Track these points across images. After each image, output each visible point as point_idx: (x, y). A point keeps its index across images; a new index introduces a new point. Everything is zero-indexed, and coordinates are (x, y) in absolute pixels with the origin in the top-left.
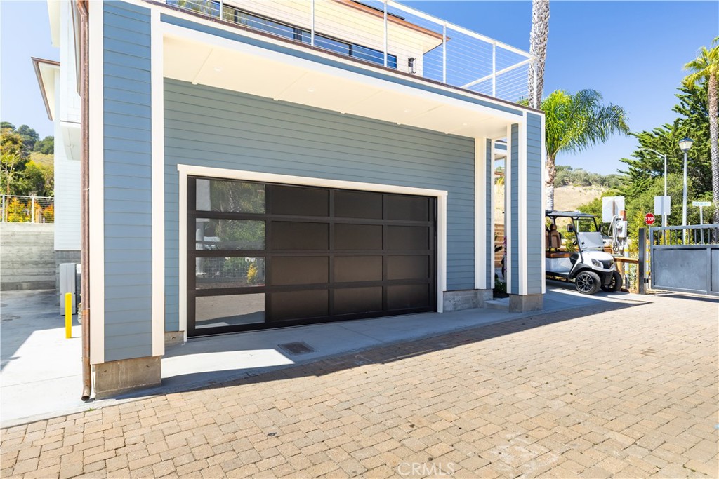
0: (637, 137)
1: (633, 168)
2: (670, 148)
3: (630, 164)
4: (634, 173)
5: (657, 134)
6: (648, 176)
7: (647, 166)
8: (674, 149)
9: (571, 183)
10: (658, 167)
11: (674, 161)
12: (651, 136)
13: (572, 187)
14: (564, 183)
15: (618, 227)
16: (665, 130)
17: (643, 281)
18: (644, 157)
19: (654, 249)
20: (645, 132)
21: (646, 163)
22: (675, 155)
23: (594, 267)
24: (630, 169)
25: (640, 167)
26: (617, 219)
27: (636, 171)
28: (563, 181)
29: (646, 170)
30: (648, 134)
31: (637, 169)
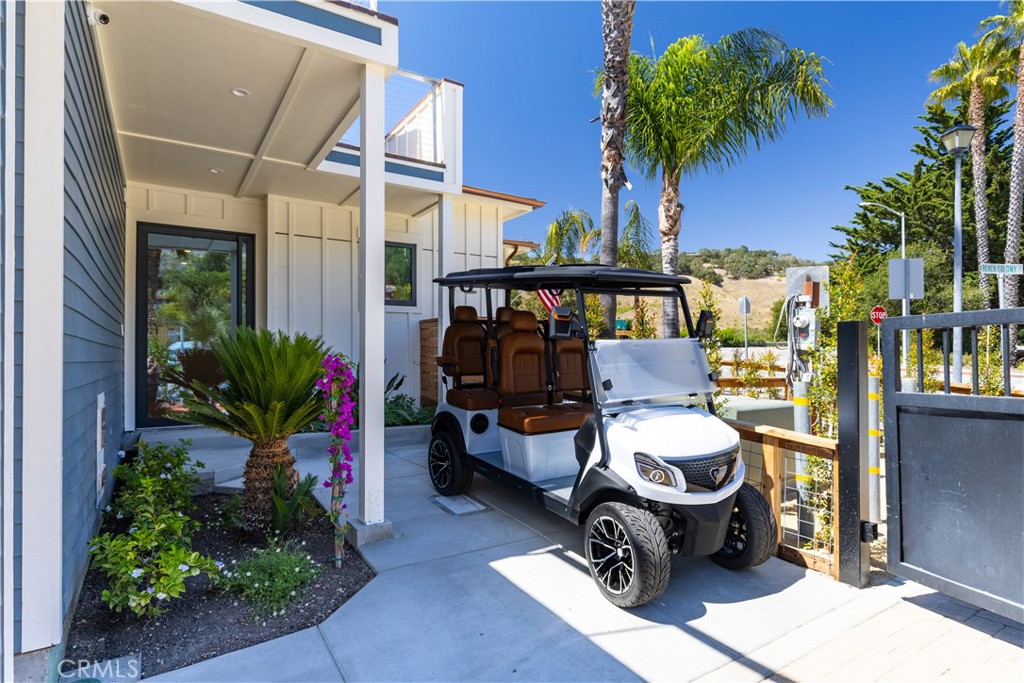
0: (859, 192)
1: (853, 240)
2: (910, 205)
3: (848, 233)
4: (854, 247)
5: (888, 185)
6: (876, 251)
7: (875, 236)
8: (916, 208)
9: (776, 273)
10: (892, 238)
11: (917, 226)
12: (880, 189)
13: (777, 278)
14: (768, 273)
15: (798, 324)
16: (901, 180)
17: (854, 532)
18: (870, 222)
19: (899, 410)
20: (870, 184)
21: (873, 231)
22: (917, 216)
23: (645, 488)
24: (849, 240)
25: (863, 238)
26: (798, 304)
27: (857, 245)
28: (766, 270)
29: (873, 242)
30: (875, 187)
31: (860, 242)
